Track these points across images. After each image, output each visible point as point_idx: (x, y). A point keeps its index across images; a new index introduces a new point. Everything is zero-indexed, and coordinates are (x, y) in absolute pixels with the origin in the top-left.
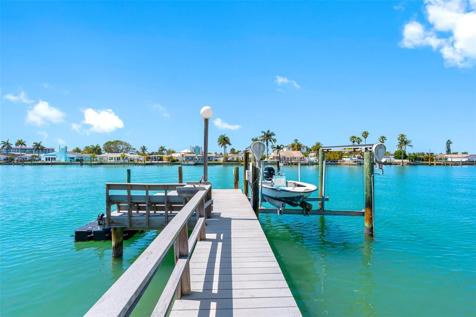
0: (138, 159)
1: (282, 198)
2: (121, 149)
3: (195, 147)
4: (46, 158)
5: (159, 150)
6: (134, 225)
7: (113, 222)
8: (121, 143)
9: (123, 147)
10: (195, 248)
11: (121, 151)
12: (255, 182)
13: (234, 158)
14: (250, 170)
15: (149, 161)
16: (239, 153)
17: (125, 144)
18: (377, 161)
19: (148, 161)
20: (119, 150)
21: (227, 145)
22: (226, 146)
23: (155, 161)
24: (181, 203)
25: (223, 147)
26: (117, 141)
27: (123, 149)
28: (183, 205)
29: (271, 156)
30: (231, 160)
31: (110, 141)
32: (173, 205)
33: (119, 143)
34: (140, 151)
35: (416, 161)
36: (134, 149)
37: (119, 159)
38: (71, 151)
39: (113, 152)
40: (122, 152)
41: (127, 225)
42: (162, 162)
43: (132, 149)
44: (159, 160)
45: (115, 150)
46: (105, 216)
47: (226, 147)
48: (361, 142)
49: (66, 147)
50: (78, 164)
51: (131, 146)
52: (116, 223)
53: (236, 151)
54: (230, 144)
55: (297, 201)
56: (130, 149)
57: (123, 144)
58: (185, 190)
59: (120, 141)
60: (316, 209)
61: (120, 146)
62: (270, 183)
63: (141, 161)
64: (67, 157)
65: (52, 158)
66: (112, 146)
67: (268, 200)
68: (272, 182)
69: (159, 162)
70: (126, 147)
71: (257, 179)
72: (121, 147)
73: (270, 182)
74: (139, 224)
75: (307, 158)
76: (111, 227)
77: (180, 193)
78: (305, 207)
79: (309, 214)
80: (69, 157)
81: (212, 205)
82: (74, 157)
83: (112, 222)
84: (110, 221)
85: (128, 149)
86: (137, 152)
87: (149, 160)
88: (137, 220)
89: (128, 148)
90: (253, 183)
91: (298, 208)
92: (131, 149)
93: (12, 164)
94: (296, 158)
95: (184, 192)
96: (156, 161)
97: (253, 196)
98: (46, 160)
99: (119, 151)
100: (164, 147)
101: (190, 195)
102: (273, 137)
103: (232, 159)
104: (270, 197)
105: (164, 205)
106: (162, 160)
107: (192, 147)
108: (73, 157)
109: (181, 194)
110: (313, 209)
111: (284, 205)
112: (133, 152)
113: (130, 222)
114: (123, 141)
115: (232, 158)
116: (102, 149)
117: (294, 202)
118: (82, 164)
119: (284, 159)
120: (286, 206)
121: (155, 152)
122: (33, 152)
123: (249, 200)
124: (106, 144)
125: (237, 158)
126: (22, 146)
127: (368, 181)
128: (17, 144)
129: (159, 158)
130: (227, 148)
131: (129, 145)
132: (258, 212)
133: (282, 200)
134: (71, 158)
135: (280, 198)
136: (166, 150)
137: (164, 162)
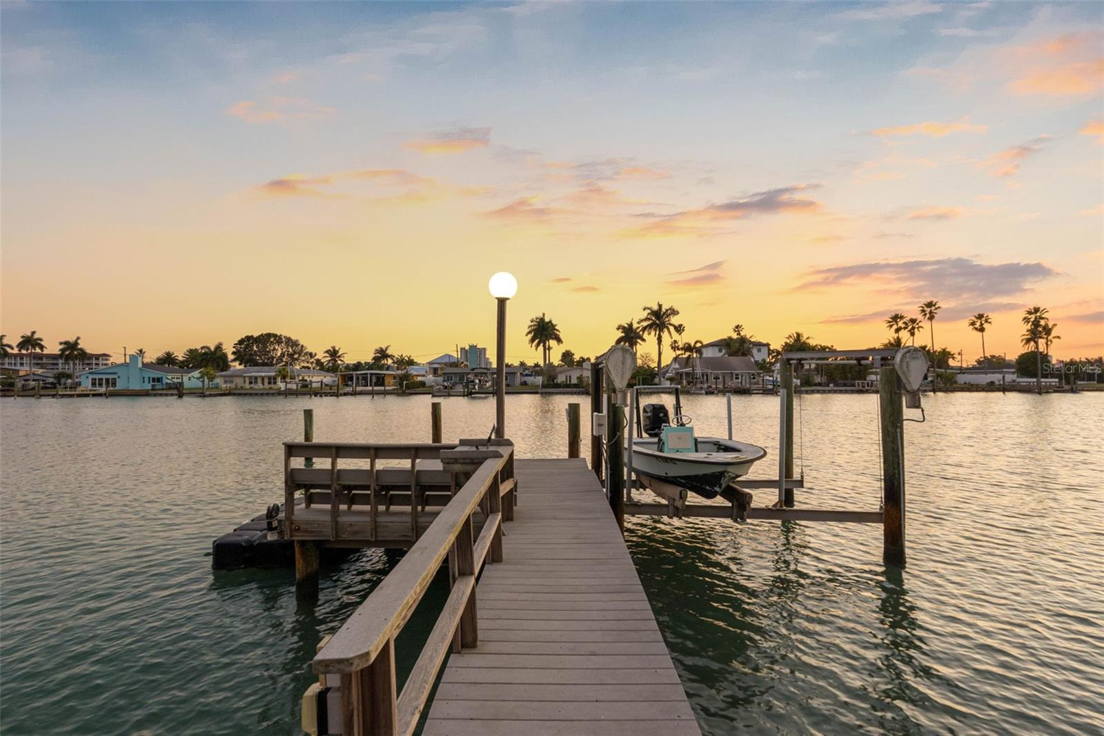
0: (322, 382)
1: (678, 479)
2: (279, 355)
3: (467, 348)
4: (93, 379)
5: (374, 358)
6: (344, 536)
7: (299, 529)
8: (278, 339)
9: (282, 349)
10: (482, 576)
11: (277, 360)
12: (614, 440)
13: (570, 377)
14: (602, 413)
15: (350, 386)
16: (584, 363)
17: (290, 342)
18: (908, 389)
19: (347, 385)
20: (273, 358)
21: (553, 343)
22: (549, 346)
23: (364, 386)
24: (447, 488)
25: (541, 348)
26: (269, 335)
27: (283, 355)
28: (450, 493)
29: (669, 372)
30: (565, 383)
31: (250, 335)
32: (427, 493)
33: (272, 339)
34: (325, 359)
35: (1079, 383)
36: (311, 354)
37: (272, 381)
38: (152, 362)
39: (257, 364)
40: (280, 363)
41: (328, 534)
42: (383, 388)
43: (306, 354)
44: (376, 385)
45: (263, 357)
46: (282, 515)
47: (549, 348)
48: (920, 329)
49: (141, 351)
50: (172, 395)
51: (302, 346)
52: (306, 531)
53: (577, 357)
54: (559, 340)
55: (713, 486)
56: (300, 355)
57: (282, 342)
58: (457, 457)
59: (275, 336)
60: (763, 506)
61: (277, 347)
62: (655, 443)
63: (329, 388)
64: (144, 378)
65: (107, 380)
66: (255, 348)
67: (650, 485)
68: (660, 440)
69: (375, 388)
70: (290, 350)
71: (618, 434)
72: (277, 350)
73: (656, 440)
74: (355, 533)
75: (770, 377)
76: (293, 538)
77: (448, 463)
78: (737, 501)
79: (745, 517)
80: (149, 378)
81: (515, 493)
82: (162, 378)
83: (297, 528)
84: (294, 527)
85: (296, 356)
86: (318, 362)
87: (350, 383)
88: (351, 525)
89: (295, 353)
90: (609, 441)
91: (719, 501)
92: (303, 354)
93: (13, 396)
94: (740, 377)
95: (456, 461)
96: (367, 386)
97: (610, 474)
98: (94, 384)
99: (273, 360)
100: (387, 349)
101: (469, 468)
102: (675, 320)
103: (565, 380)
104: (654, 478)
105: (410, 493)
106: (383, 384)
107: (459, 350)
108: (159, 376)
109: (451, 465)
110: (753, 505)
111: (683, 496)
112: (308, 362)
113: (336, 529)
114: (284, 334)
115: (567, 377)
116: (231, 357)
117: (708, 488)
118: (180, 396)
119: (705, 378)
120: (688, 495)
121: (363, 362)
122: (57, 364)
123: (602, 482)
124: (241, 342)
125: (578, 378)
126: (35, 349)
127: (889, 437)
128: (22, 345)
129: (374, 380)
130: (551, 351)
131: (299, 345)
132: (623, 513)
133: (681, 483)
134: (154, 380)
135: (675, 477)
136: (391, 357)
137: (387, 388)
